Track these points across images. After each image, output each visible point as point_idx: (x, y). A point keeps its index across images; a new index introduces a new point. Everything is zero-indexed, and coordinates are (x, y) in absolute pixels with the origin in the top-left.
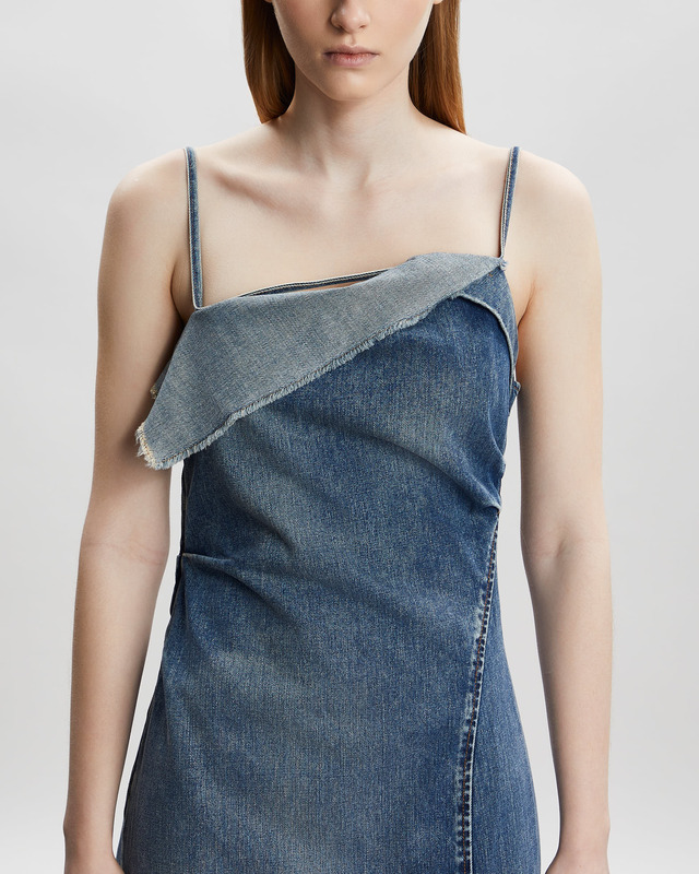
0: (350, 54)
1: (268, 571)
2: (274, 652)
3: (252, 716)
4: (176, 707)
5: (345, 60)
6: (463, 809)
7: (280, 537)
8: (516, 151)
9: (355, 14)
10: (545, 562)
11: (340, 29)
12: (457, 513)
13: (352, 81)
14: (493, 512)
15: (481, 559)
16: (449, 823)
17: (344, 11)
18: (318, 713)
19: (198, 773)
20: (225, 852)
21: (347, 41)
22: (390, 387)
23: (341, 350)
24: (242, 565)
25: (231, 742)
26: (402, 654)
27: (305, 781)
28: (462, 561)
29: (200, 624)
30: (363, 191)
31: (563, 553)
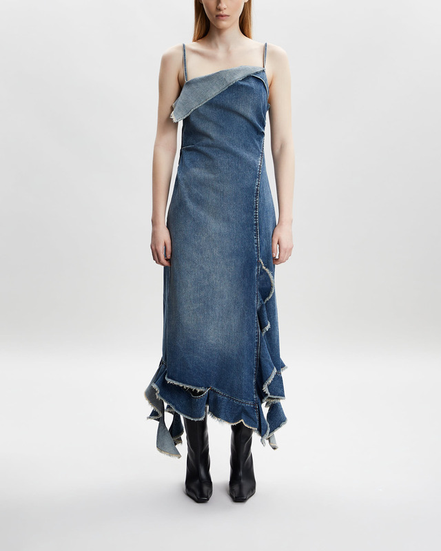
0: (222, 16)
1: (205, 146)
2: (207, 167)
3: (201, 184)
4: (181, 182)
5: (221, 18)
6: (256, 209)
7: (209, 137)
8: (266, 44)
9: (223, 5)
10: (277, 151)
11: (219, 9)
12: (254, 133)
13: (223, 23)
14: (263, 134)
15: (260, 146)
16: (252, 213)
17: (220, 5)
18: (218, 182)
19: (187, 199)
20: (194, 220)
21: (221, 13)
22: (237, 98)
23: (224, 86)
24: (199, 145)
25: (195, 191)
26: (240, 167)
27: (214, 201)
28: (255, 145)
29: (187, 162)
30: (228, 52)
31: (282, 148)
